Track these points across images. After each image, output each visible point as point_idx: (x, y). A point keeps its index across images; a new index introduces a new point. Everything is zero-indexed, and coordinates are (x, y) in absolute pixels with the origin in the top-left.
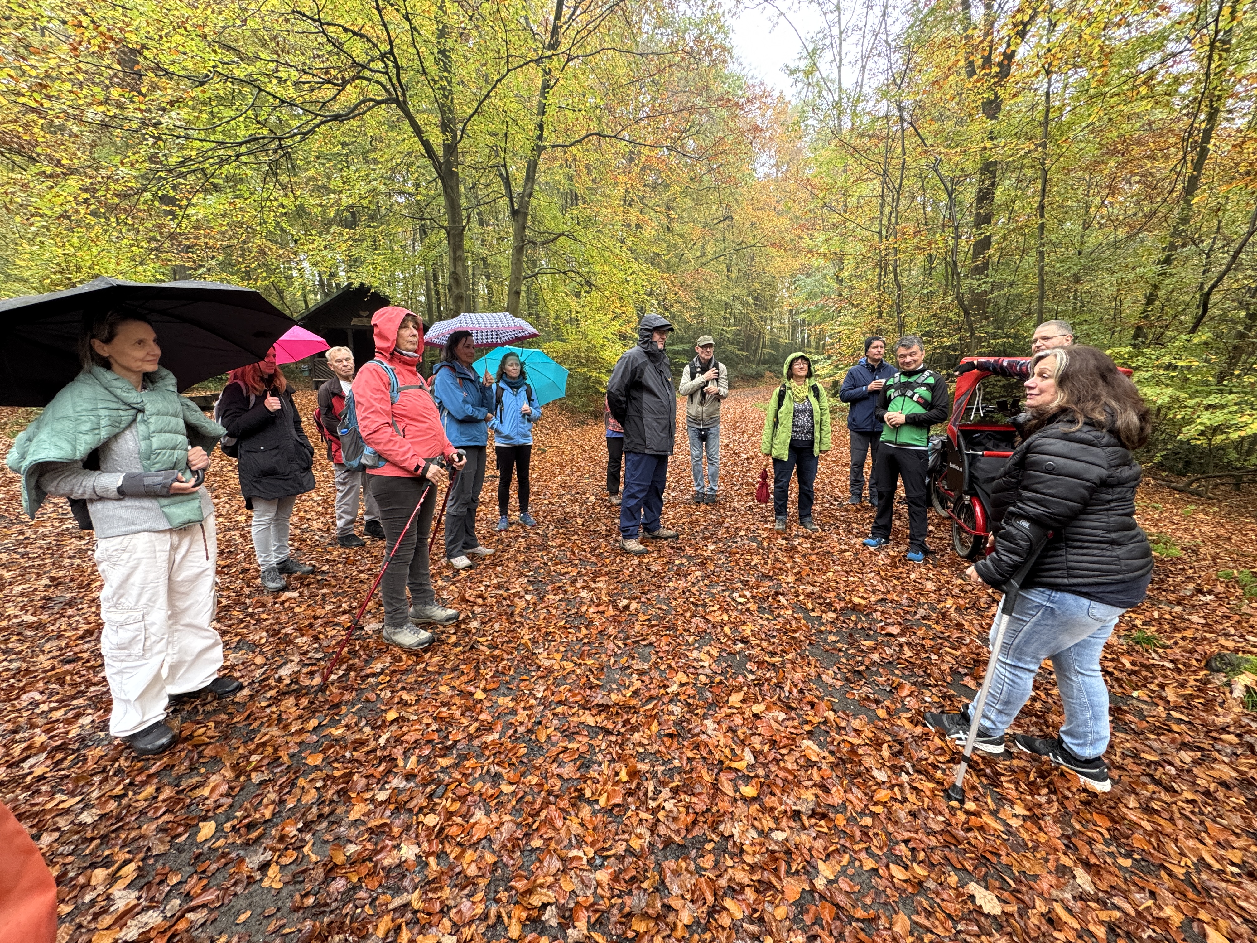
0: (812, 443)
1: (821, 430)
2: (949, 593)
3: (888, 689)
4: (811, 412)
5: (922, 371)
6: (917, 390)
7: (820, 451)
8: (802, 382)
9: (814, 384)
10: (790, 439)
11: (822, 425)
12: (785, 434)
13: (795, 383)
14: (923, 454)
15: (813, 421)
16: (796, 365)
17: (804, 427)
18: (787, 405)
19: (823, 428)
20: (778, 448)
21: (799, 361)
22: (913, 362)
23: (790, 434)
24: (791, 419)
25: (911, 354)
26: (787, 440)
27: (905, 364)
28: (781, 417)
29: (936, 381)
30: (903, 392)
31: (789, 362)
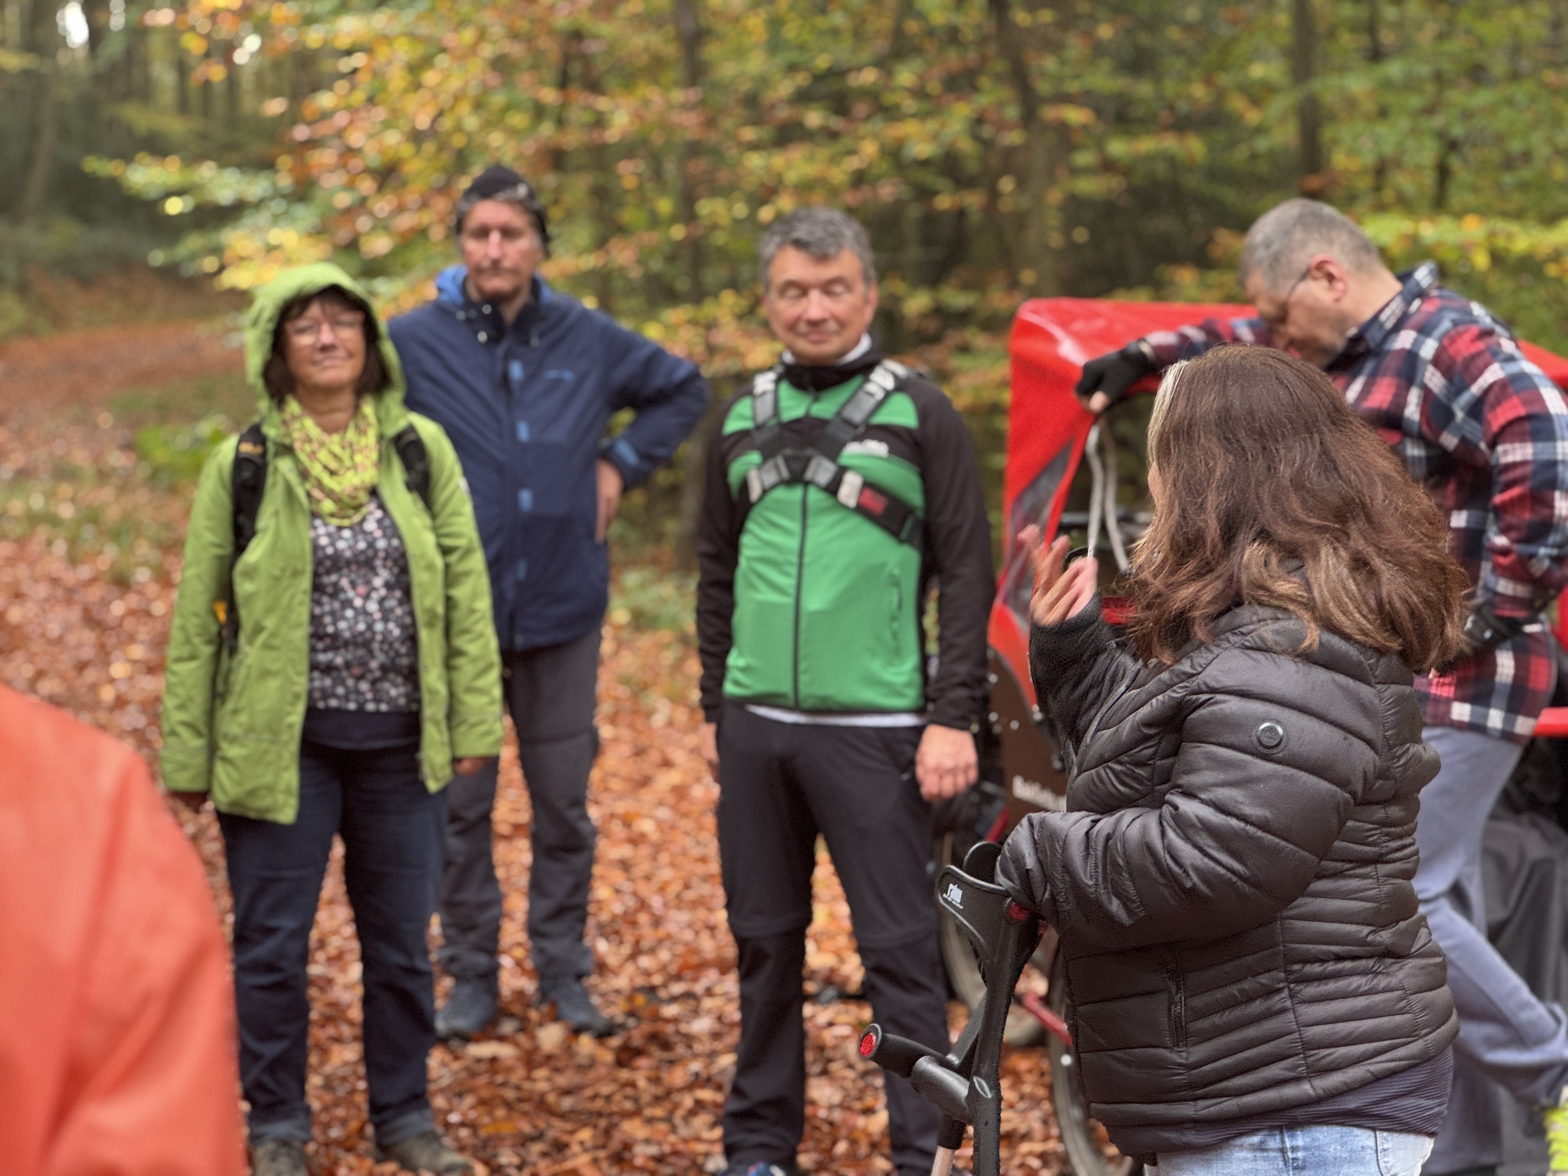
0: (410, 722)
4: (401, 564)
7: (456, 761)
8: (339, 417)
9: (402, 424)
10: (300, 709)
11: (456, 628)
12: (273, 684)
13: (309, 423)
14: (907, 748)
15: (411, 614)
16: (302, 331)
17: (366, 644)
18: (277, 533)
19: (460, 642)
20: (246, 758)
21: (315, 310)
22: (832, 326)
23: (301, 684)
24: (301, 603)
25: (827, 288)
26: (289, 714)
27: (803, 328)
28: (251, 597)
29: (923, 415)
30: (797, 466)
31: (267, 314)
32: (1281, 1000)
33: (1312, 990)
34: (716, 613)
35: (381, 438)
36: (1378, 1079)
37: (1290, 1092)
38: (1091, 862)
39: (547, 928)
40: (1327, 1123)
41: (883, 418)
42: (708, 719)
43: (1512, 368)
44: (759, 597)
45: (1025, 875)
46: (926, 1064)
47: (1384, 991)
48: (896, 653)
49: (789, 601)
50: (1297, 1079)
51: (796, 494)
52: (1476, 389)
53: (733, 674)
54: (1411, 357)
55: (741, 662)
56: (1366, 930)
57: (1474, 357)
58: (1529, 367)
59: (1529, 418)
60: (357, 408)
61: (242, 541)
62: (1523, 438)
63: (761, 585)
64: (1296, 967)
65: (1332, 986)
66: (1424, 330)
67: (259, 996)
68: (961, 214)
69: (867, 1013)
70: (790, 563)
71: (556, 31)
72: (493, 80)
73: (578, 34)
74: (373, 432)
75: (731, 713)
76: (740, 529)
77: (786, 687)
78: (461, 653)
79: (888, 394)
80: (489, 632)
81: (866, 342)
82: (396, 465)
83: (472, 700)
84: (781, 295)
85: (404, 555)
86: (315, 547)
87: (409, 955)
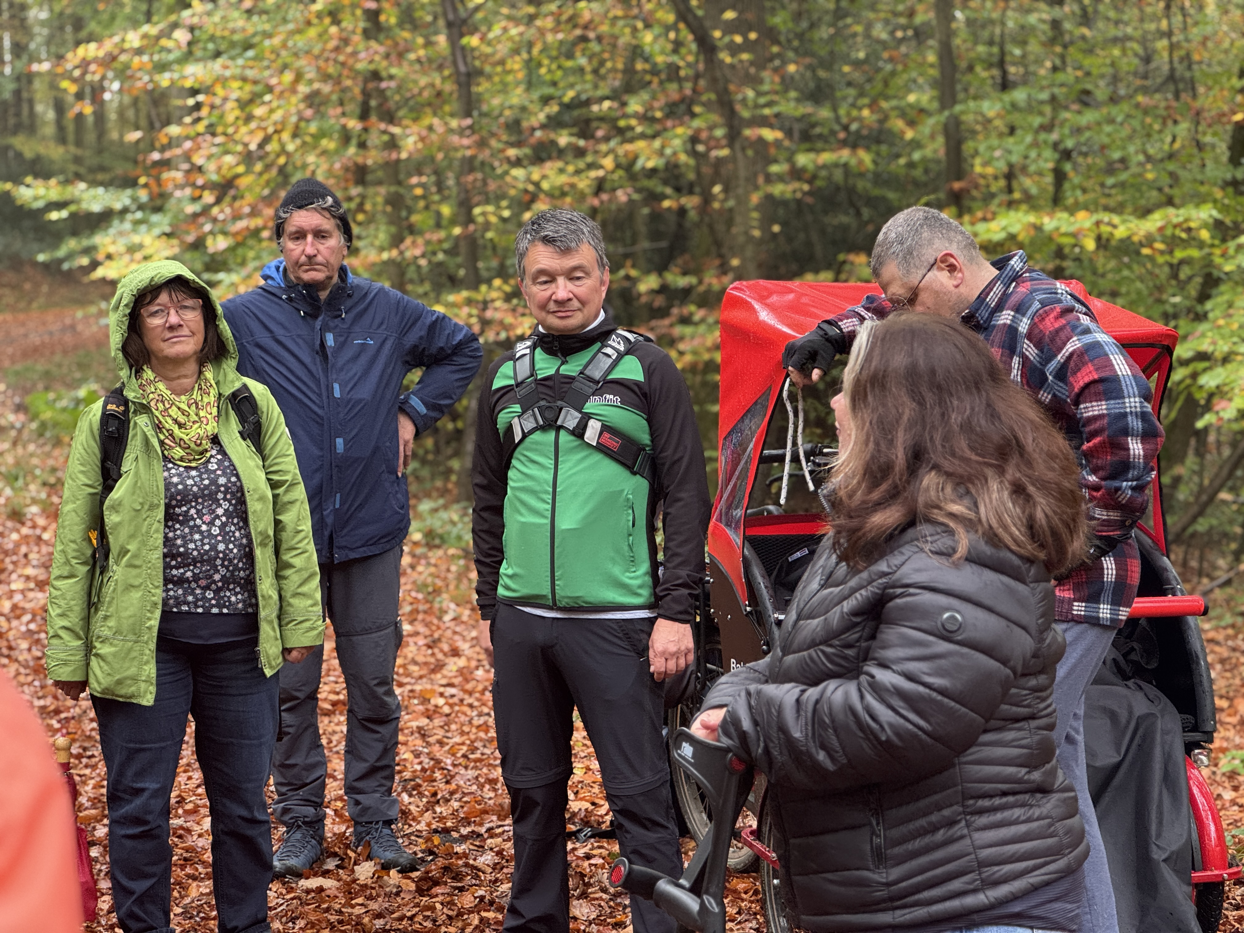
1: (281, 567)
4: (238, 497)
5: (602, 335)
7: (286, 651)
8: (186, 382)
9: (237, 385)
10: (158, 614)
11: (284, 546)
12: (136, 595)
13: (161, 386)
14: (644, 636)
15: (248, 536)
16: (153, 314)
17: (211, 561)
18: (137, 473)
19: (286, 557)
20: (114, 655)
21: (164, 298)
22: (576, 304)
23: (158, 595)
24: (157, 531)
25: (571, 275)
26: (149, 619)
27: (552, 306)
28: (117, 525)
29: (648, 371)
30: (549, 415)
31: (124, 302)
32: (960, 829)
33: (984, 820)
34: (489, 532)
35: (220, 395)
36: (1035, 889)
37: (970, 901)
38: (802, 721)
39: (359, 785)
40: (997, 924)
41: (615, 375)
42: (484, 618)
43: (1087, 339)
44: (523, 519)
45: (743, 736)
46: (664, 886)
47: (1038, 819)
48: (633, 561)
49: (548, 521)
50: (975, 891)
51: (550, 436)
52: (1060, 357)
53: (504, 580)
54: (1012, 330)
55: (510, 572)
56: (1024, 770)
57: (1058, 331)
58: (1102, 337)
59: (1101, 381)
60: (199, 373)
61: (110, 482)
62: (1098, 397)
63: (523, 510)
64: (971, 802)
65: (999, 816)
66: (1020, 309)
67: (128, 843)
68: (682, 212)
69: (616, 848)
70: (546, 492)
71: (358, 72)
72: (309, 113)
73: (375, 76)
74: (213, 392)
75: (503, 611)
76: (507, 466)
77: (546, 590)
78: (290, 566)
79: (621, 356)
80: (312, 547)
81: (602, 315)
82: (233, 417)
83: (298, 603)
84: (534, 279)
85: (241, 489)
86: (168, 485)
87: (249, 808)
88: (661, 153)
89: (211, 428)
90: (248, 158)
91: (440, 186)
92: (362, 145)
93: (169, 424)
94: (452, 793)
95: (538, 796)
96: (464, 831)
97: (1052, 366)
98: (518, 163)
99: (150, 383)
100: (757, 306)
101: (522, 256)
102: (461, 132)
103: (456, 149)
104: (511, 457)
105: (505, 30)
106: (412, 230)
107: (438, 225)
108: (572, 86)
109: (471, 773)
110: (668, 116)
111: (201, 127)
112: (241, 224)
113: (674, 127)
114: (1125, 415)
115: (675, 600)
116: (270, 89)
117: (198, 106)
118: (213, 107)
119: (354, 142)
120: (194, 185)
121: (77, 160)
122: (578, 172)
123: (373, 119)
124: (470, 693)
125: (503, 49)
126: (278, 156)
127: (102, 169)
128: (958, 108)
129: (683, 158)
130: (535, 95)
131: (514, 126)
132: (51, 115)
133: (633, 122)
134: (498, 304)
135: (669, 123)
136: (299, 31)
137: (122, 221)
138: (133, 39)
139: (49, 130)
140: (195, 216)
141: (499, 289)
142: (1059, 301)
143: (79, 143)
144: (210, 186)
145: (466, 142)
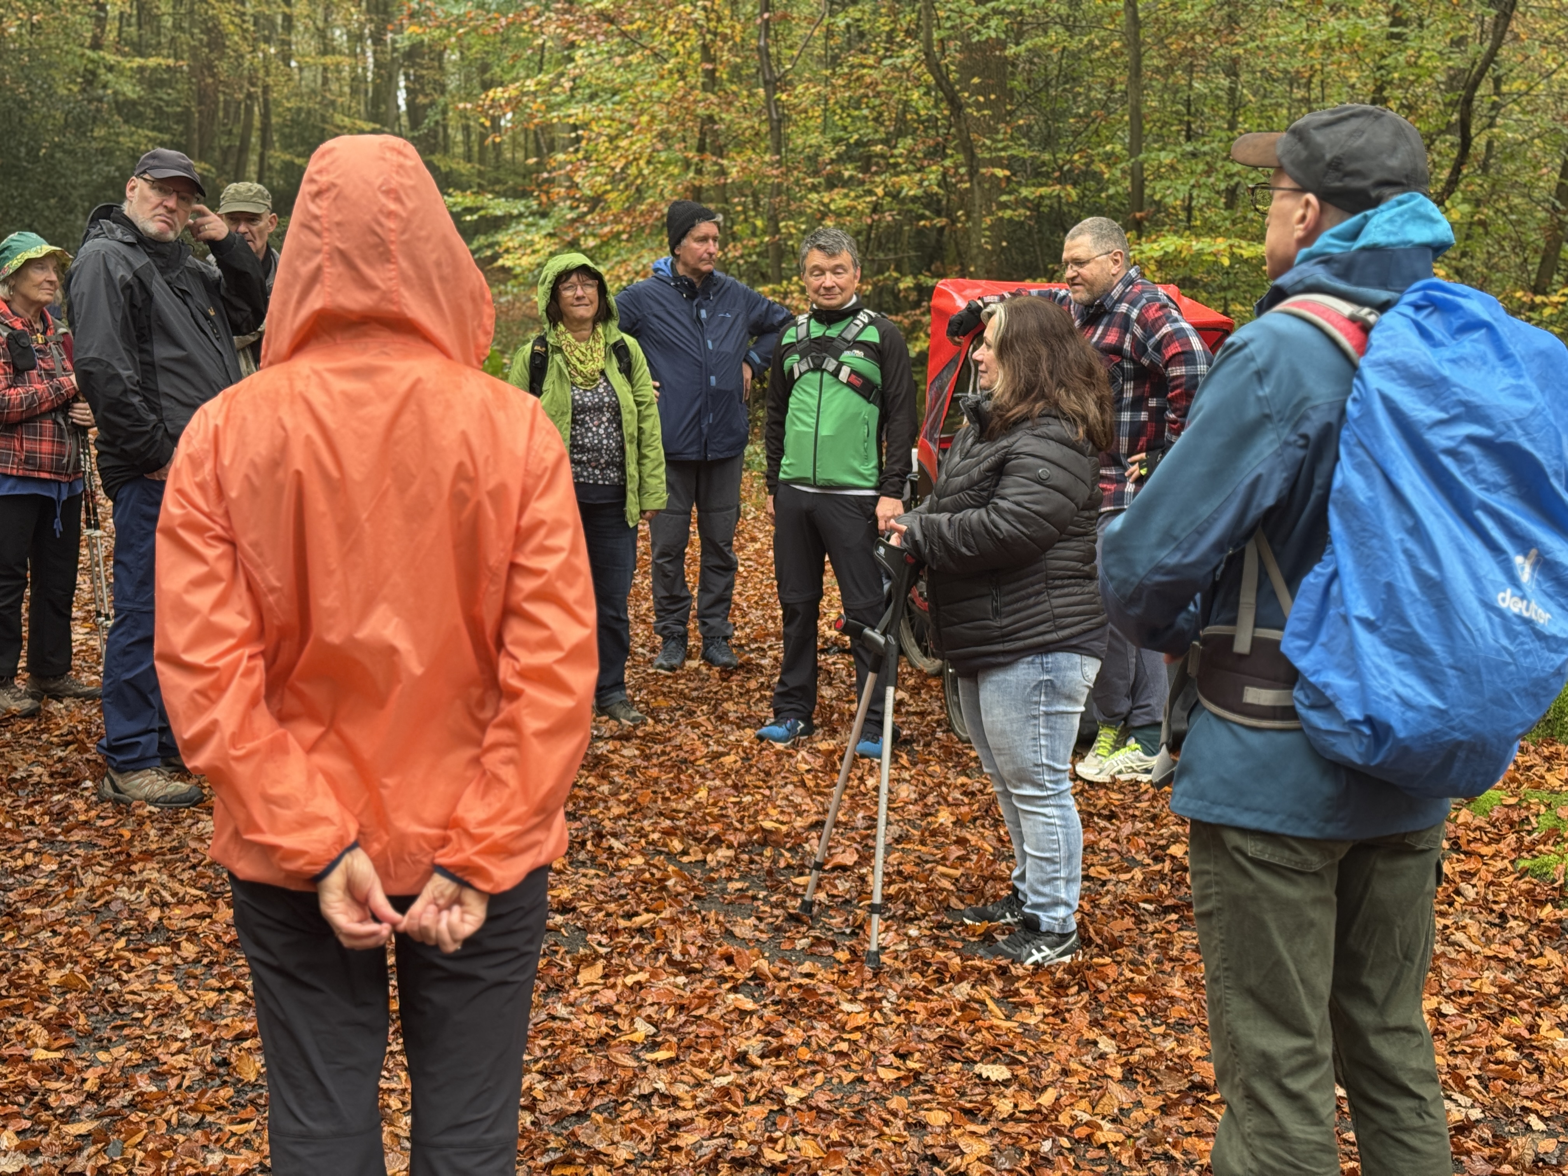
0: (621, 491)
1: (641, 457)
2: (944, 799)
3: (848, 931)
4: (616, 410)
5: (854, 312)
6: (846, 356)
7: (643, 511)
8: (586, 333)
9: (618, 338)
11: (644, 444)
13: (569, 336)
14: (871, 507)
15: (622, 435)
16: (567, 289)
17: (599, 450)
18: (554, 392)
19: (645, 451)
21: (574, 278)
22: (837, 290)
24: (566, 429)
25: (834, 271)
27: (822, 291)
29: (882, 337)
30: (817, 362)
31: (549, 279)
32: (1043, 597)
33: (1057, 592)
34: (776, 438)
35: (606, 344)
36: (1086, 631)
37: (1047, 638)
40: (1061, 651)
41: (862, 338)
42: (770, 493)
43: (1176, 326)
44: (797, 429)
45: (915, 543)
47: (1087, 594)
48: (867, 459)
49: (813, 430)
50: (1050, 632)
51: (818, 375)
52: (1157, 336)
53: (783, 468)
54: (1126, 316)
55: (788, 462)
56: (1080, 564)
57: (1157, 319)
58: (1185, 325)
59: (1183, 353)
60: (594, 328)
62: (1180, 364)
63: (798, 423)
64: (1051, 582)
65: (1066, 590)
66: (1133, 304)
70: (813, 412)
71: (697, 116)
72: (659, 146)
73: (711, 119)
74: (602, 341)
75: (782, 489)
76: (789, 394)
77: (810, 475)
78: (646, 457)
79: (865, 326)
80: (660, 446)
81: (854, 299)
82: (614, 359)
83: (652, 481)
84: (811, 274)
85: (618, 405)
86: (573, 400)
87: (617, 611)
88: (920, 184)
89: (600, 364)
90: (613, 180)
91: (757, 203)
92: (699, 172)
93: (574, 361)
94: (746, 624)
95: (800, 608)
96: (753, 646)
97: (1152, 341)
98: (814, 188)
99: (562, 333)
100: (955, 296)
101: (805, 257)
102: (771, 164)
103: (769, 177)
104: (791, 388)
105: (807, 88)
106: (735, 237)
107: (754, 234)
108: (857, 131)
109: (759, 613)
110: (925, 157)
111: (580, 155)
112: (606, 229)
113: (929, 165)
114: (1196, 376)
115: (892, 484)
116: (632, 126)
117: (578, 139)
118: (590, 140)
119: (693, 168)
120: (573, 198)
121: (480, 174)
122: (857, 197)
123: (708, 154)
124: (763, 565)
125: (806, 103)
126: (636, 178)
127: (498, 181)
128: (1142, 156)
129: (936, 189)
130: (829, 136)
131: (813, 159)
132: (459, 137)
133: (900, 160)
134: (796, 295)
135: (926, 163)
136: (655, 84)
137: (518, 223)
138: (531, 85)
139: (459, 150)
140: (573, 221)
141: (797, 283)
142: (1159, 300)
143: (482, 161)
144: (585, 200)
145: (775, 172)
